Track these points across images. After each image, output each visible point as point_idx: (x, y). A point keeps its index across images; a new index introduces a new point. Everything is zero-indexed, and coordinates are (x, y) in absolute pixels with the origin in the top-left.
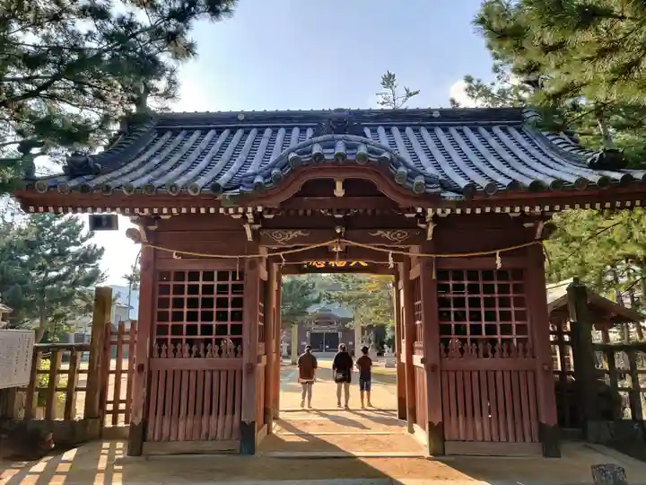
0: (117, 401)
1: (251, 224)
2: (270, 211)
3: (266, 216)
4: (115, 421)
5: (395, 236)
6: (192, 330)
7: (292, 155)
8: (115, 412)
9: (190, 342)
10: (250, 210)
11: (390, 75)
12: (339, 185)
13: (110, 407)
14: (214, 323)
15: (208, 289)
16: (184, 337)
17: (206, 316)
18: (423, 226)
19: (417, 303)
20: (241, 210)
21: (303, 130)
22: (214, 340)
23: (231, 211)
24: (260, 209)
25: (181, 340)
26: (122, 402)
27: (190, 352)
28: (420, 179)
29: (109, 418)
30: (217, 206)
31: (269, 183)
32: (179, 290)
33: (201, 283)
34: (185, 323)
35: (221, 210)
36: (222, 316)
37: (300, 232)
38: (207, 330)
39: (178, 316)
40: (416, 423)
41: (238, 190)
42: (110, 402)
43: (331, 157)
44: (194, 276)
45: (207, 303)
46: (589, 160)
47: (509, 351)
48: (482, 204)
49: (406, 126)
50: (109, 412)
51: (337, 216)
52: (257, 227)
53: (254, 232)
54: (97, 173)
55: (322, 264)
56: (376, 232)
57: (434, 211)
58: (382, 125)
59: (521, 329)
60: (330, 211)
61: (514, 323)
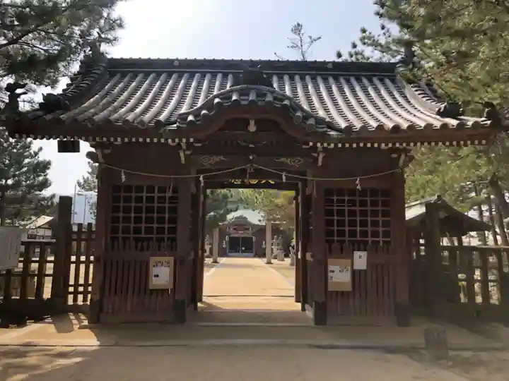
0: (76, 285)
1: (184, 151)
2: (199, 141)
3: (196, 145)
4: (75, 300)
5: (294, 162)
6: (137, 231)
7: (217, 100)
8: (76, 293)
9: (137, 240)
10: (184, 140)
11: (299, 24)
12: (252, 123)
13: (71, 289)
14: (155, 225)
15: (151, 199)
16: (132, 236)
17: (150, 220)
18: (315, 155)
19: (311, 213)
20: (177, 140)
21: (225, 76)
22: (154, 239)
23: (170, 141)
24: (192, 140)
25: (129, 238)
26: (81, 285)
27: (136, 247)
28: (311, 121)
29: (71, 298)
30: (160, 137)
31: (198, 121)
32: (128, 200)
33: (145, 195)
34: (132, 225)
35: (163, 140)
36: (161, 220)
37: (222, 157)
38: (149, 230)
39: (127, 220)
40: (307, 303)
41: (175, 125)
42: (71, 286)
43: (246, 103)
44: (139, 189)
45: (150, 210)
46: (437, 109)
47: (376, 250)
48: (358, 141)
49: (307, 74)
50: (71, 293)
51: (250, 146)
52: (188, 152)
53: (186, 156)
54: (67, 109)
55: (238, 182)
56: (280, 159)
57: (322, 144)
58: (288, 74)
59: (386, 234)
60: (245, 141)
61: (381, 229)
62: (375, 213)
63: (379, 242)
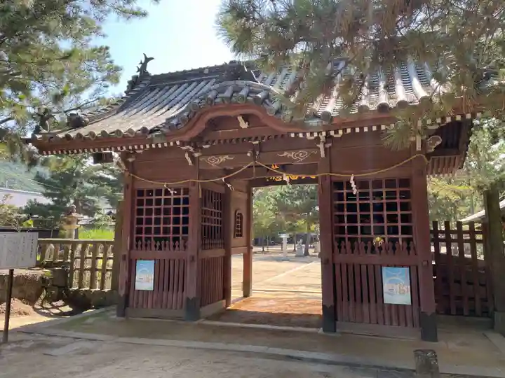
3: (205, 146)
5: (298, 155)
6: (157, 231)
9: (156, 240)
12: (241, 119)
14: (171, 226)
16: (153, 236)
32: (149, 202)
33: (163, 197)
34: (153, 226)
37: (227, 157)
38: (166, 231)
41: (160, 131)
44: (159, 192)
47: (394, 248)
51: (254, 143)
55: (280, 178)
56: (283, 153)
61: (400, 224)
62: (391, 207)
63: (397, 239)
